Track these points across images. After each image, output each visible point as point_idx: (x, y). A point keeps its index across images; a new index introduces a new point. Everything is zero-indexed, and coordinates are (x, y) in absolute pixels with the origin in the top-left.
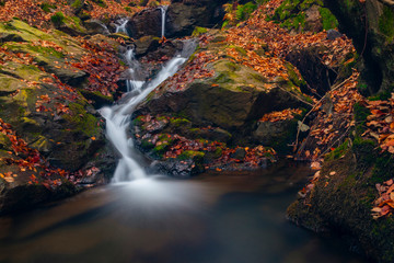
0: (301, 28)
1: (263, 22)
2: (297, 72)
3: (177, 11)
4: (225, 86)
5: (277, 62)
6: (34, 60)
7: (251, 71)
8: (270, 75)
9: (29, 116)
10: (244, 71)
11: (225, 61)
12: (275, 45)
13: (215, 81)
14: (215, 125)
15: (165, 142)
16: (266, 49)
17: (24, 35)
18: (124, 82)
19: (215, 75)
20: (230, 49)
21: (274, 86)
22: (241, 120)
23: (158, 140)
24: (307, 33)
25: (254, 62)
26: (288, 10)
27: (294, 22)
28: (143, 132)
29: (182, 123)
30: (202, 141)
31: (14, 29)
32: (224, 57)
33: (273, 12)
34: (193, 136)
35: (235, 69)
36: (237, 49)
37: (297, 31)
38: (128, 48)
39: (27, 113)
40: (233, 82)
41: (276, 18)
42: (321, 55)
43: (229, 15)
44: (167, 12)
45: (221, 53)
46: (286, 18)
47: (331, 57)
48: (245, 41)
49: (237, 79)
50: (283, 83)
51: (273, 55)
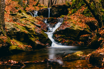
0: (90, 16)
1: (80, 14)
2: (89, 27)
3: (53, 10)
4: (73, 29)
5: (84, 24)
6: (31, 22)
7: (78, 26)
8: (82, 27)
9: (35, 33)
10: (77, 26)
11: (72, 24)
12: (83, 20)
13: (71, 28)
14: (71, 37)
15: (61, 40)
16: (81, 21)
17: (26, 16)
18: (48, 28)
19: (70, 26)
20: (73, 21)
21: (83, 29)
22: (76, 36)
23: (59, 39)
24: (91, 17)
25: (79, 24)
26: (86, 11)
27: (88, 15)
28: (56, 38)
29: (64, 36)
30: (68, 40)
31: (24, 15)
32: (72, 23)
33: (82, 12)
34: (66, 39)
35: (75, 25)
36: (74, 21)
37: (88, 17)
38: (45, 20)
39: (34, 32)
40: (74, 28)
41: (83, 13)
42: (94, 23)
43: (70, 12)
44: (50, 10)
45: (71, 22)
46: (86, 13)
47: (96, 23)
48: (76, 19)
49: (75, 27)
50: (85, 29)
51: (83, 23)
